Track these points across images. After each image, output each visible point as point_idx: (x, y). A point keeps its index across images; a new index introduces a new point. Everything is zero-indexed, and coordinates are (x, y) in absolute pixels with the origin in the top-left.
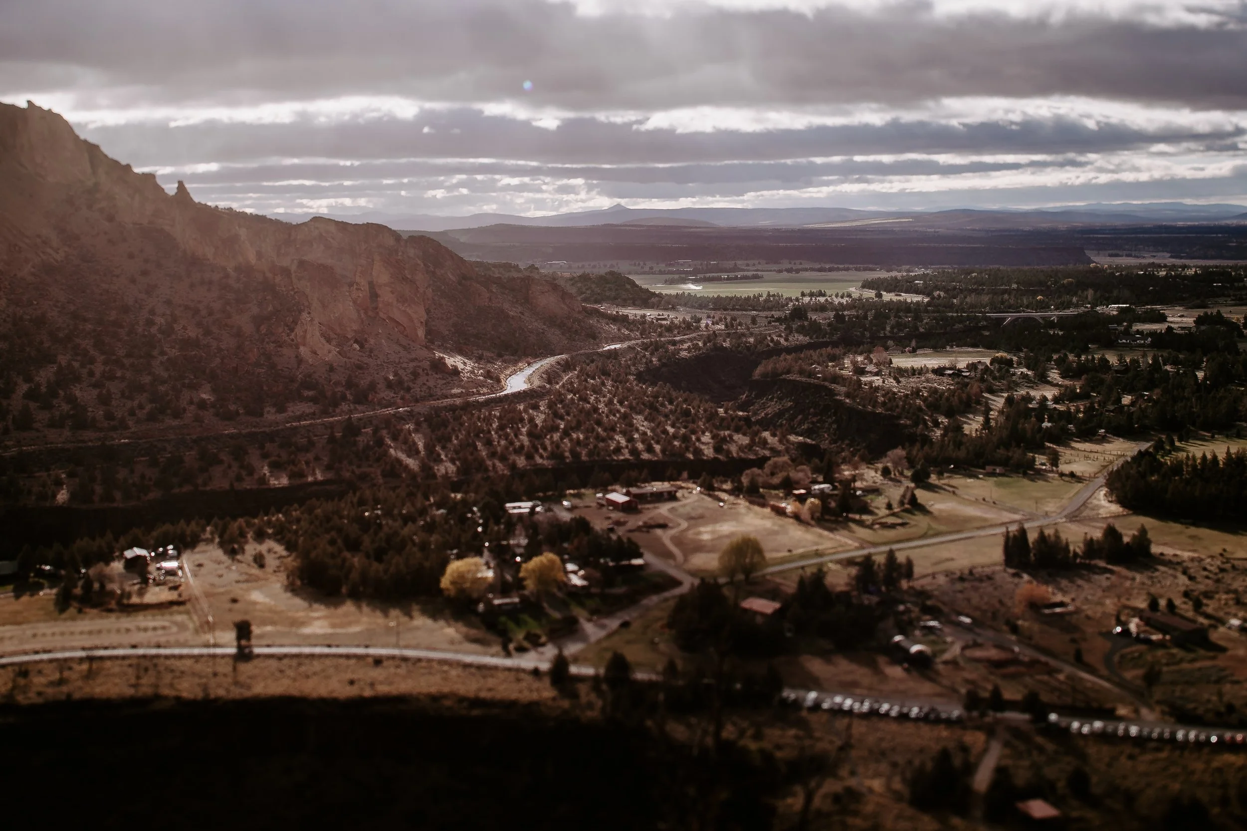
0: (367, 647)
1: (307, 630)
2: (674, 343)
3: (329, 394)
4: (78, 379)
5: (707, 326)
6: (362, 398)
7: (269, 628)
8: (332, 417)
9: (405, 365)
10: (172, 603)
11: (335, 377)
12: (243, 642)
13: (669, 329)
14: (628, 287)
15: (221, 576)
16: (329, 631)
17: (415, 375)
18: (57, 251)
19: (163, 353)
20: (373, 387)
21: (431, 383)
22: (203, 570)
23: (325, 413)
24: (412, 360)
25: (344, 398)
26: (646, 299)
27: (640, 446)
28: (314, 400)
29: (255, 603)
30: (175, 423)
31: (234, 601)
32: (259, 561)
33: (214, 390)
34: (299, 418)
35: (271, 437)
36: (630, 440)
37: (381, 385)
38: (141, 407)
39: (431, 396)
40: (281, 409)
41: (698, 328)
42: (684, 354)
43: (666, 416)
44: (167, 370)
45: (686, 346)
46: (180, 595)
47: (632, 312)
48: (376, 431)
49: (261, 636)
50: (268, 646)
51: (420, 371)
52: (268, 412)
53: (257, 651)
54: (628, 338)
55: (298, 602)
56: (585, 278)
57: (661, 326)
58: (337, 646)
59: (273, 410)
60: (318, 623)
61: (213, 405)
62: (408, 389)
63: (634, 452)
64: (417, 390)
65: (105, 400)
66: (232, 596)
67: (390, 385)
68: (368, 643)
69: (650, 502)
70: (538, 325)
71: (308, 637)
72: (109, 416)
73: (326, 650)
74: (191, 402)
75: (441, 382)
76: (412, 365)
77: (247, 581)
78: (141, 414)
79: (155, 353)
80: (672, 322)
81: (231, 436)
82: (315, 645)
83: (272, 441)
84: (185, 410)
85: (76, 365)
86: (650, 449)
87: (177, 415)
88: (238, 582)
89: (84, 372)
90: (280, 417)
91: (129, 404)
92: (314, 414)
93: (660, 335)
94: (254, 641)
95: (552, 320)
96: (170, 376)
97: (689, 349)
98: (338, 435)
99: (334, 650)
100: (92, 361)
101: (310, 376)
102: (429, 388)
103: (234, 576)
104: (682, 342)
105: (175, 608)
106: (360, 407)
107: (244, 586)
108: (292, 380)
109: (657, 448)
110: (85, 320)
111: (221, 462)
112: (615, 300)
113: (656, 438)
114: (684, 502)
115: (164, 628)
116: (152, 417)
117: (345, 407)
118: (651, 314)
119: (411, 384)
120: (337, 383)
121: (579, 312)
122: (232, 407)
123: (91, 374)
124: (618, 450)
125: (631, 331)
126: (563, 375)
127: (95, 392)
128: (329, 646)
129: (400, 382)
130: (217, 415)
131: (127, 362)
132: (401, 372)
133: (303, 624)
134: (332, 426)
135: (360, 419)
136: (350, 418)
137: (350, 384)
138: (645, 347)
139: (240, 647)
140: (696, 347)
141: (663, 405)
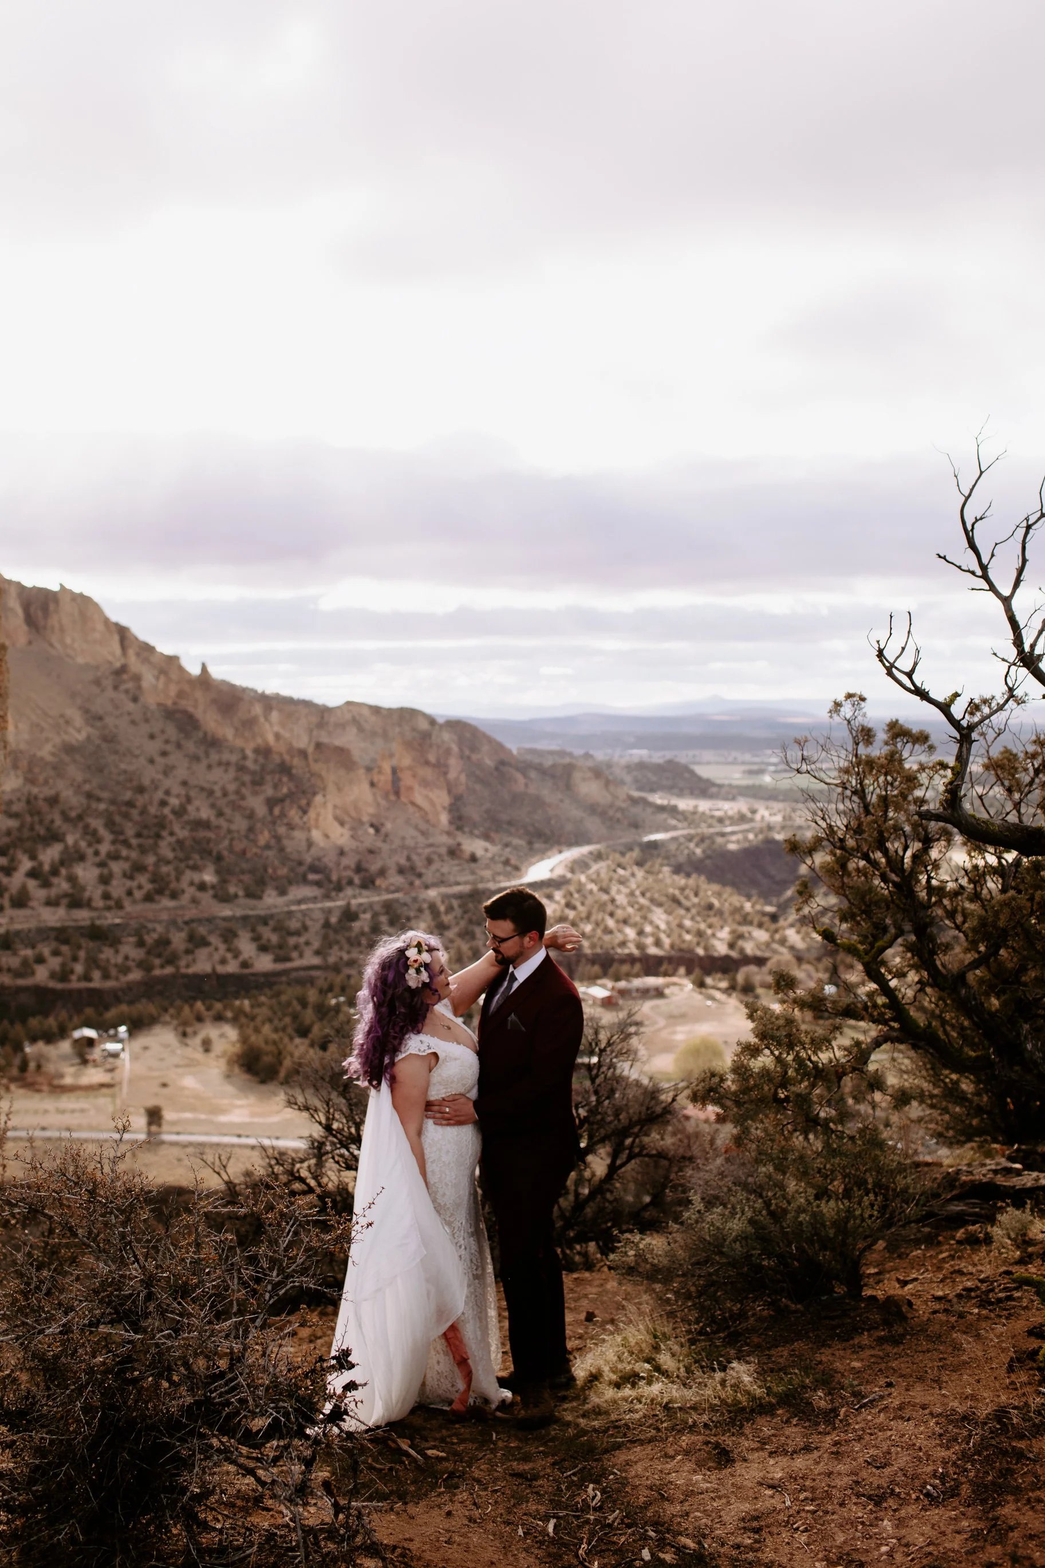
0: (277, 1138)
1: (223, 1119)
2: (723, 835)
3: (334, 877)
4: (82, 858)
5: (763, 817)
6: (368, 884)
7: (188, 1115)
8: (334, 900)
9: (420, 851)
10: (103, 1085)
11: (345, 861)
12: (154, 1128)
13: (721, 820)
14: (687, 775)
15: (162, 1060)
16: (247, 1120)
17: (429, 861)
18: (79, 731)
19: (172, 834)
20: (382, 872)
21: (445, 870)
22: (148, 1053)
23: (327, 897)
24: (431, 845)
25: (350, 882)
26: (704, 788)
27: (649, 941)
28: (318, 884)
29: (183, 1088)
30: (171, 904)
31: (164, 1085)
32: (207, 1046)
33: (218, 872)
34: (299, 902)
35: (264, 920)
36: (641, 933)
37: (392, 871)
38: (140, 887)
39: (442, 882)
40: (283, 892)
41: (752, 820)
42: (732, 847)
43: (688, 910)
44: (174, 850)
45: (734, 838)
46: (112, 1078)
47: (684, 804)
48: (375, 915)
49: (174, 1123)
50: (178, 1133)
51: (435, 857)
52: (269, 896)
53: (166, 1137)
54: (675, 828)
55: (229, 1089)
56: (642, 766)
57: (712, 817)
58: (247, 1136)
59: (274, 893)
60: (238, 1111)
61: (213, 887)
62: (420, 876)
63: (641, 947)
64: (429, 876)
65: (105, 880)
66: (165, 1080)
67: (401, 871)
68: (278, 1134)
69: (634, 999)
70: (576, 813)
71: (224, 1125)
72: (106, 896)
73: (235, 1140)
74: (192, 884)
75: (456, 868)
76: (428, 850)
77: (187, 1066)
78: (138, 894)
79: (164, 833)
80: (726, 813)
81: (225, 919)
82: (226, 1135)
83: (266, 924)
84: (183, 891)
85: (83, 844)
86: (658, 943)
87: (174, 895)
88: (177, 1066)
89: (90, 851)
90: (281, 901)
91: (129, 883)
92: (315, 898)
93: (710, 826)
94: (165, 1127)
95: (593, 809)
96: (176, 858)
97: (738, 842)
98: (334, 920)
99: (244, 1141)
100: (99, 841)
101: (319, 859)
102: (443, 875)
103: (176, 1060)
104: (733, 833)
105: (104, 1091)
106: (365, 892)
107: (180, 1070)
108: (300, 863)
109: (667, 942)
110: (99, 800)
111: (207, 944)
112: (672, 789)
113: (668, 932)
114: (674, 999)
115: (82, 1111)
116: (149, 898)
117: (349, 891)
118: (704, 806)
119: (423, 871)
120: (346, 868)
121: (624, 801)
122: (232, 889)
123: (97, 853)
124: (623, 944)
125: (678, 820)
126: (592, 863)
127: (96, 872)
128: (239, 1136)
129: (413, 868)
130: (215, 896)
131: (134, 842)
132: (415, 857)
133: (223, 1111)
134: (329, 911)
135: (360, 905)
136: (349, 904)
137: (359, 869)
138: (690, 838)
139: (149, 1133)
140: (746, 839)
141: (687, 898)
